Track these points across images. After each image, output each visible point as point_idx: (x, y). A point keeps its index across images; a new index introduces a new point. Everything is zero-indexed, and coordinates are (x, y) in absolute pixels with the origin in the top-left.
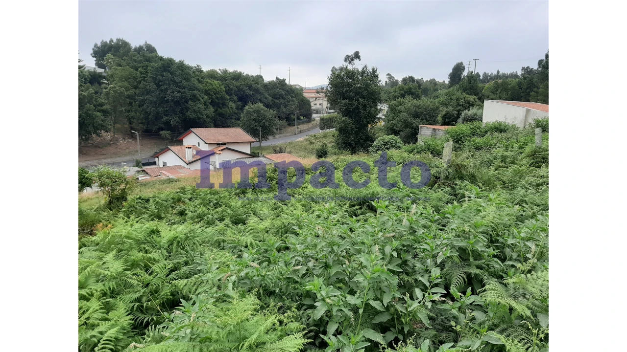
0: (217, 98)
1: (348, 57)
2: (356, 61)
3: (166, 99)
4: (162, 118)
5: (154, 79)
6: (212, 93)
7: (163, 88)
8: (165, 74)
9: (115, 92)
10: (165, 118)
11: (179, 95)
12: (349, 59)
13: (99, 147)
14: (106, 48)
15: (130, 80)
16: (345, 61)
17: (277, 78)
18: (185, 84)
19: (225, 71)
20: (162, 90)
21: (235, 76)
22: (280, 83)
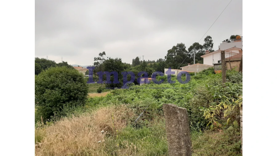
12: (101, 55)
16: (99, 55)
17: (63, 62)
21: (42, 60)
22: (65, 64)
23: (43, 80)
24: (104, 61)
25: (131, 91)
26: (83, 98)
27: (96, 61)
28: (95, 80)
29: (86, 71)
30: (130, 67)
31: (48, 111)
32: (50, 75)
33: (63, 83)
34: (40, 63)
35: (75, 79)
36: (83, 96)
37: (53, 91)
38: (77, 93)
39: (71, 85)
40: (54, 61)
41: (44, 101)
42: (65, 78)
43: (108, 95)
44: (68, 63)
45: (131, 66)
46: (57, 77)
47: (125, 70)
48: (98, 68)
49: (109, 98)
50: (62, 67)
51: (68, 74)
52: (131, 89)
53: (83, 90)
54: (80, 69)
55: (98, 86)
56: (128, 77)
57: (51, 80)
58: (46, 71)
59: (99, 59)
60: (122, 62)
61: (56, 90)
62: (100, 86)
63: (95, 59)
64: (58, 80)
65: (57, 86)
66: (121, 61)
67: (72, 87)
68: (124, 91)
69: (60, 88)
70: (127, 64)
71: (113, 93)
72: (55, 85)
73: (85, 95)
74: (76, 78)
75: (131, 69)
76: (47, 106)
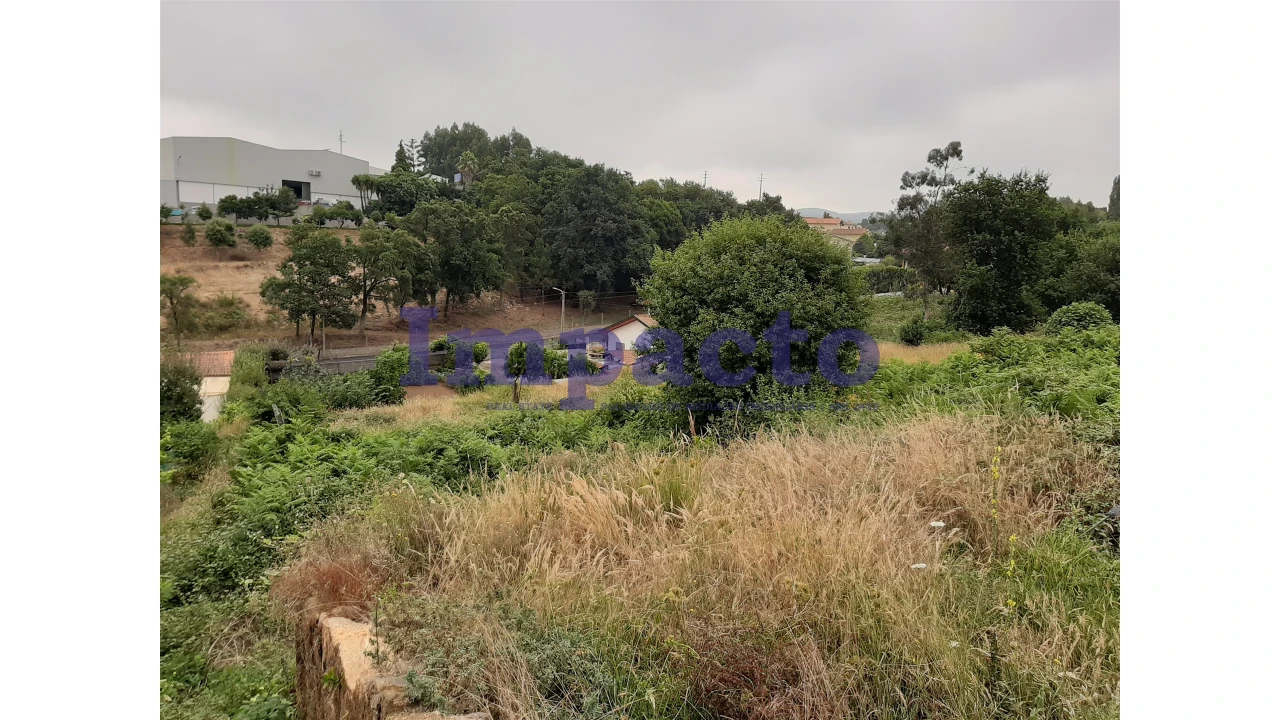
0: (669, 232)
1: (937, 151)
2: (952, 161)
3: (592, 233)
4: (582, 267)
5: (573, 197)
6: (662, 223)
7: (589, 213)
8: (592, 188)
9: (511, 219)
10: (587, 268)
11: (613, 226)
12: (937, 158)
13: (479, 315)
14: (447, 139)
15: (526, 198)
16: (929, 161)
17: (765, 195)
18: (623, 205)
19: (671, 183)
20: (585, 217)
21: (689, 191)
22: (771, 205)
23: (693, 269)
24: (951, 187)
25: (1089, 353)
26: (841, 359)
27: (911, 192)
28: (895, 283)
29: (855, 239)
30: (1093, 220)
31: (702, 396)
32: (717, 252)
33: (763, 286)
34: (681, 202)
35: (812, 275)
36: (840, 352)
37: (725, 317)
38: (817, 337)
39: (794, 297)
40: (729, 195)
41: (690, 352)
42: (776, 266)
43: (957, 358)
44: (783, 202)
45: (1102, 214)
46: (742, 262)
47: (1060, 235)
48: (915, 226)
49: (960, 374)
50: (766, 218)
51: (788, 250)
52: (1088, 343)
53: (845, 323)
54: (831, 228)
55: (906, 313)
56: (1079, 277)
57: (719, 271)
58: (706, 234)
59: (925, 179)
60: (1051, 194)
61: (736, 315)
62: (918, 311)
63: (907, 182)
64: (747, 273)
65: (742, 300)
66: (1043, 191)
67: (800, 305)
68: (1048, 348)
69: (750, 308)
70: (1079, 204)
71: (985, 352)
72: (734, 294)
73: (848, 346)
74: (819, 270)
75: (1098, 235)
76: (699, 376)
